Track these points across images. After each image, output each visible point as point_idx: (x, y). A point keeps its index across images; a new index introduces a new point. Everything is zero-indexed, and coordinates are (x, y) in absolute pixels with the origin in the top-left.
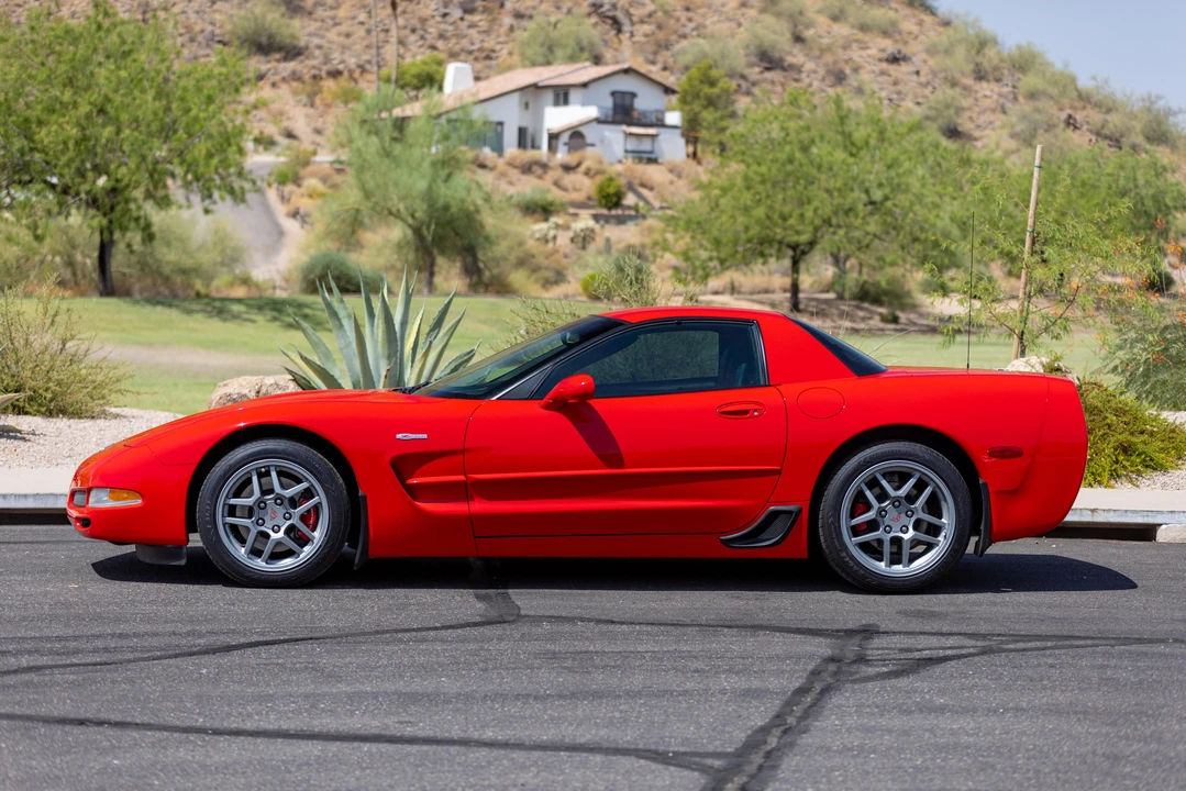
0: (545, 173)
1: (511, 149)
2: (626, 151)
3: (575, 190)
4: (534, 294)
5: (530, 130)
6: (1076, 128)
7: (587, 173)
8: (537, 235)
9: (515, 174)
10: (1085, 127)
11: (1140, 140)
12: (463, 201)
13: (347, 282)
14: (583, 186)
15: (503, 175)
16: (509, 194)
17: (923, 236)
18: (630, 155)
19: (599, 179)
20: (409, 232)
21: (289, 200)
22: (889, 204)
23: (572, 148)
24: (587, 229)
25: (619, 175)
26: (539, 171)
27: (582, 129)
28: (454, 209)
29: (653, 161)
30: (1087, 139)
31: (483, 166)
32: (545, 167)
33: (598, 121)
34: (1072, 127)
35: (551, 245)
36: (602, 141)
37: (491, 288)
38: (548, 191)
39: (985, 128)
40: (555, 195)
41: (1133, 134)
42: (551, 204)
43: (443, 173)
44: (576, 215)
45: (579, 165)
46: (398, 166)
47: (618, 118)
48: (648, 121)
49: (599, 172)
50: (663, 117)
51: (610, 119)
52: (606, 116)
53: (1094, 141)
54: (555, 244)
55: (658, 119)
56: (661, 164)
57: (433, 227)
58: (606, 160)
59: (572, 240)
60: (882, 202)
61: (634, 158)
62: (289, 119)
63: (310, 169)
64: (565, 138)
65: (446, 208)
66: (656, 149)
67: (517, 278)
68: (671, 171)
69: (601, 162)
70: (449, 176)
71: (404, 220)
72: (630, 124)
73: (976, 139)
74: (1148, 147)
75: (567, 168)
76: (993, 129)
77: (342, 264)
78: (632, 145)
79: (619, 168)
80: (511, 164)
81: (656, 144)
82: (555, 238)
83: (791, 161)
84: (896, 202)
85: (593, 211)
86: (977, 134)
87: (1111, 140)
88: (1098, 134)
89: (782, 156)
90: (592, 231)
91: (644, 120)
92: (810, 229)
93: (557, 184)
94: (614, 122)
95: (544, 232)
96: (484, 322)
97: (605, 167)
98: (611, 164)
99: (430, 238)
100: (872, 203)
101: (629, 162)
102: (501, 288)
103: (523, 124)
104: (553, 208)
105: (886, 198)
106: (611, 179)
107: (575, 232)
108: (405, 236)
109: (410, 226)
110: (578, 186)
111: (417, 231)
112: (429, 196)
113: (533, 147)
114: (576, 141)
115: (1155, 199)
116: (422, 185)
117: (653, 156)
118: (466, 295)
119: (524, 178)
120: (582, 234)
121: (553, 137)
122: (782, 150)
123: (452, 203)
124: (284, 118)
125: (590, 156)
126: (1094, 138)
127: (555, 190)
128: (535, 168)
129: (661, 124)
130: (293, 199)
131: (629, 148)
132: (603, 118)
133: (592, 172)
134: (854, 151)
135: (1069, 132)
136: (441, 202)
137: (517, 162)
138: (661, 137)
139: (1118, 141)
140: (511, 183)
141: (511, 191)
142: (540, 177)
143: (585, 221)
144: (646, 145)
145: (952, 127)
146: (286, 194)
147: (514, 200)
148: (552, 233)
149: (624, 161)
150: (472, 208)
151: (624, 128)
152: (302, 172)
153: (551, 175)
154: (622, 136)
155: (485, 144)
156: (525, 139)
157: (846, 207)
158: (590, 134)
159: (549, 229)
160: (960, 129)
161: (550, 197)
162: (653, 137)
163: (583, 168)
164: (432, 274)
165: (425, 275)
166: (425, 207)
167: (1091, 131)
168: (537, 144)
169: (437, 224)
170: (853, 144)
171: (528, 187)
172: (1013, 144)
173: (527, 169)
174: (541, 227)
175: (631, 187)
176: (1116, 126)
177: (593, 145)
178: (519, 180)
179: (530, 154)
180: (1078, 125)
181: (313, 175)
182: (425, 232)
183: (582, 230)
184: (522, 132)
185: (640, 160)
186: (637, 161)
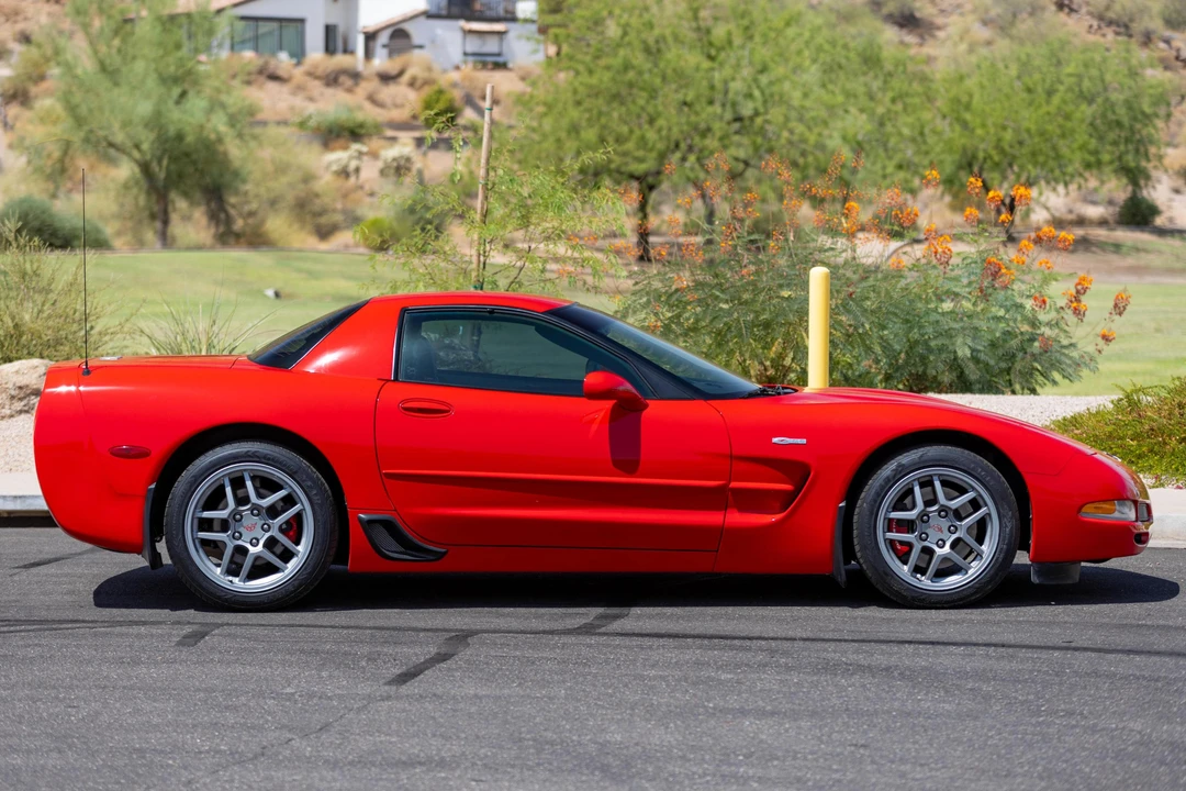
0: (357, 84)
1: (315, 53)
2: (465, 54)
3: (396, 106)
4: (296, 245)
5: (341, 30)
6: (1072, 10)
7: (412, 84)
8: (334, 168)
9: (316, 87)
10: (1084, 10)
11: (1157, 25)
12: (202, 127)
13: (51, 235)
14: (405, 100)
15: (300, 88)
16: (307, 113)
17: (801, 161)
18: (471, 59)
19: (427, 91)
20: (137, 170)
21: (12, 128)
22: (759, 121)
23: (393, 52)
24: (402, 157)
25: (454, 85)
26: (348, 82)
27: (407, 27)
28: (190, 139)
29: (501, 66)
30: (1087, 24)
31: (274, 77)
32: (356, 76)
33: (428, 15)
34: (1066, 10)
35: (353, 179)
36: (433, 42)
37: (242, 240)
38: (360, 108)
39: (951, 14)
40: (370, 114)
41: (1146, 18)
42: (361, 126)
43: (176, 91)
44: (394, 139)
45: (401, 73)
46: (116, 84)
47: (455, 10)
48: (492, 14)
49: (427, 82)
50: (514, 8)
51: (444, 12)
52: (439, 8)
53: (1095, 27)
54: (357, 177)
55: (506, 11)
56: (510, 70)
57: (165, 162)
58: (437, 67)
59: (382, 172)
60: (752, 119)
61: (475, 62)
62: (26, 19)
63: (44, 85)
64: (384, 38)
65: (180, 137)
66: (505, 50)
67: (276, 225)
68: (523, 79)
69: (430, 69)
70: (183, 94)
71: (129, 155)
72: (469, 19)
73: (939, 28)
74: (1168, 33)
75: (386, 78)
76: (962, 14)
77: (43, 212)
78: (473, 45)
79: (455, 76)
80: (311, 74)
81: (504, 44)
82: (357, 170)
83: (627, 67)
84: (768, 117)
85: (417, 134)
86: (939, 21)
87: (1118, 26)
88: (1101, 18)
89: (617, 62)
90: (408, 160)
91: (488, 13)
92: (654, 155)
93: (372, 99)
94: (449, 16)
95: (344, 162)
96: (222, 284)
97: (435, 75)
98: (445, 71)
99: (162, 175)
100: (738, 119)
101: (468, 68)
102: (256, 239)
103: (331, 21)
104: (363, 131)
105: (757, 113)
106: (441, 92)
107: (385, 161)
108: (133, 173)
109: (136, 161)
110: (399, 101)
111: (145, 168)
112: (156, 122)
113: (346, 51)
114: (399, 42)
115: (1129, 105)
116: (145, 108)
117: (500, 60)
118: (212, 248)
119: (330, 91)
120: (395, 164)
121: (370, 37)
122: (616, 55)
123: (188, 129)
124: (19, 18)
125: (416, 62)
126: (1095, 23)
127: (368, 105)
128: (342, 79)
129: (511, 18)
130: (18, 125)
131: (470, 49)
132: (434, 11)
133: (419, 83)
134: (713, 52)
135: (1062, 16)
136: (172, 131)
137: (319, 72)
138: (511, 36)
139: (1127, 27)
140: (311, 99)
141: (311, 108)
142: (350, 90)
143: (404, 146)
144: (491, 46)
145: (907, 12)
146: (9, 120)
147: (312, 123)
148: (353, 164)
149: (463, 67)
150: (213, 136)
151: (462, 23)
152: (33, 90)
153: (364, 88)
154: (458, 36)
155: (281, 48)
156: (333, 40)
157: (703, 126)
158: (417, 32)
159: (351, 158)
160: (918, 15)
161: (360, 117)
162: (501, 34)
163: (406, 78)
164: (166, 222)
165: (158, 225)
166: (152, 136)
167: (1090, 13)
168: (350, 47)
169: (170, 158)
170: (711, 44)
171: (332, 105)
172: (984, 33)
173: (332, 80)
174: (339, 157)
175: (469, 101)
176: (1124, 8)
177: (421, 47)
178: (322, 94)
179: (340, 60)
180: (1075, 7)
181: (49, 93)
182: (155, 166)
183: (394, 159)
184: (330, 31)
185: (484, 65)
186: (480, 66)
